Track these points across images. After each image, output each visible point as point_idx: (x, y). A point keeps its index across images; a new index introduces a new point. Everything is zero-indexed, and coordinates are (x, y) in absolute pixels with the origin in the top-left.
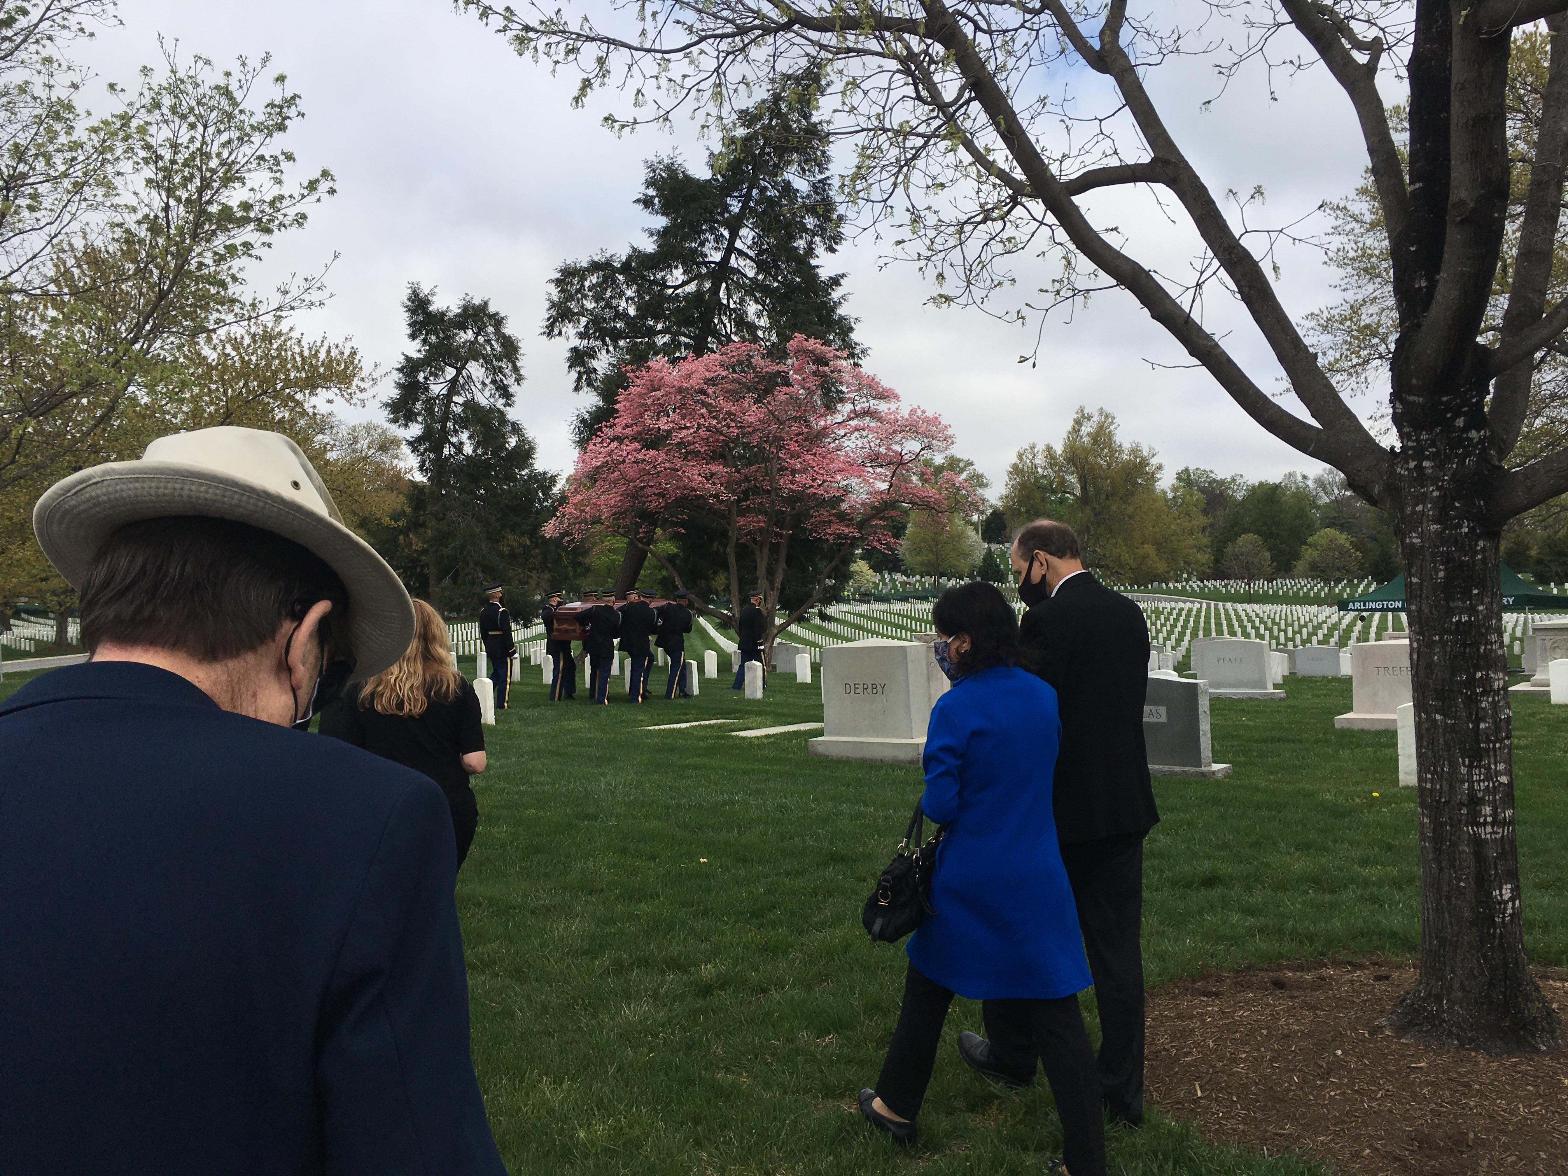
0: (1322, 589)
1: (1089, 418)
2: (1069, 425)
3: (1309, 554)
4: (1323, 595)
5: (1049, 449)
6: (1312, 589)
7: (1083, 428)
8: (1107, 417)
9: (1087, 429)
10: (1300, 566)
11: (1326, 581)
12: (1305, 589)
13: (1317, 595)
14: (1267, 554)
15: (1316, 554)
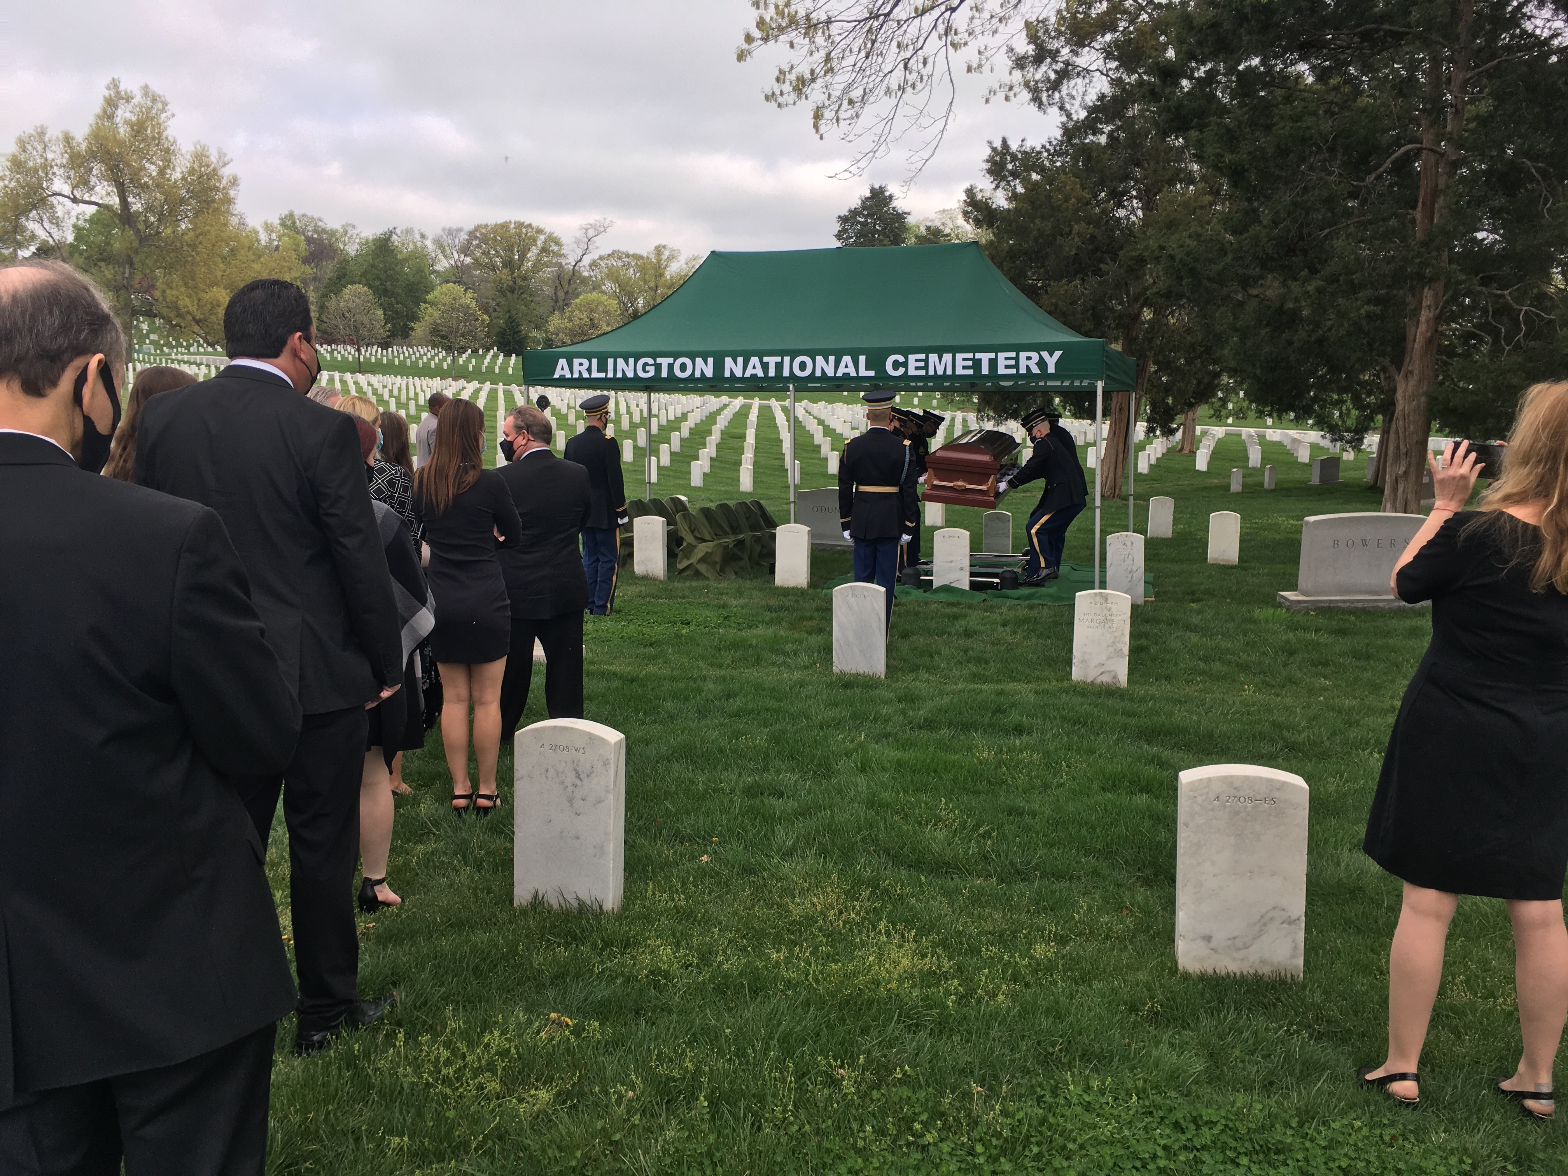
0: (445, 359)
1: (128, 99)
2: (97, 106)
3: (430, 315)
4: (445, 367)
5: (68, 139)
6: (433, 358)
7: (119, 112)
8: (154, 100)
9: (124, 114)
10: (420, 329)
11: (449, 349)
12: (425, 360)
13: (439, 366)
14: (380, 312)
15: (437, 314)
